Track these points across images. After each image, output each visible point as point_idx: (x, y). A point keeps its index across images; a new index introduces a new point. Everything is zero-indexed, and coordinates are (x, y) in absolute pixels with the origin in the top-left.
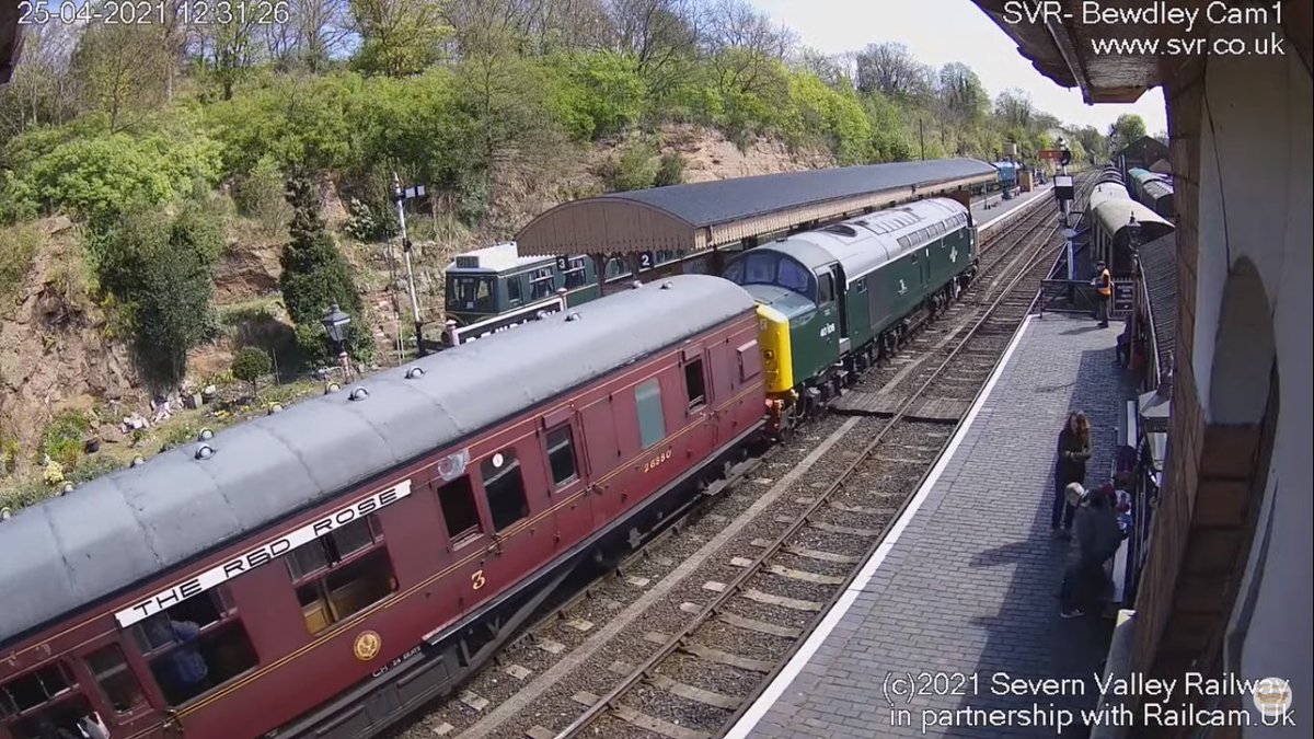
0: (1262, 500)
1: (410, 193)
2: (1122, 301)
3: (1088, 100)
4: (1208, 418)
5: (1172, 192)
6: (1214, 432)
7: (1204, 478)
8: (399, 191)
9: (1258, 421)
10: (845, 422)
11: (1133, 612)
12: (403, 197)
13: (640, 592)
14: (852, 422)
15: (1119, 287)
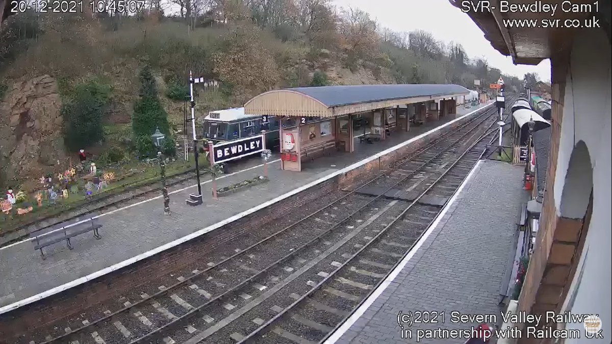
0: (581, 254)
1: (197, 81)
2: (523, 157)
3: (515, 63)
4: (559, 214)
5: (551, 108)
6: (562, 220)
7: (555, 242)
8: (191, 79)
9: (582, 218)
10: (390, 202)
11: (517, 302)
12: (193, 82)
13: (288, 274)
14: (393, 203)
15: (523, 150)
